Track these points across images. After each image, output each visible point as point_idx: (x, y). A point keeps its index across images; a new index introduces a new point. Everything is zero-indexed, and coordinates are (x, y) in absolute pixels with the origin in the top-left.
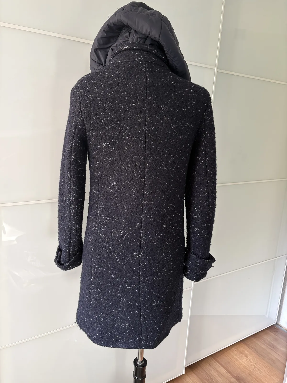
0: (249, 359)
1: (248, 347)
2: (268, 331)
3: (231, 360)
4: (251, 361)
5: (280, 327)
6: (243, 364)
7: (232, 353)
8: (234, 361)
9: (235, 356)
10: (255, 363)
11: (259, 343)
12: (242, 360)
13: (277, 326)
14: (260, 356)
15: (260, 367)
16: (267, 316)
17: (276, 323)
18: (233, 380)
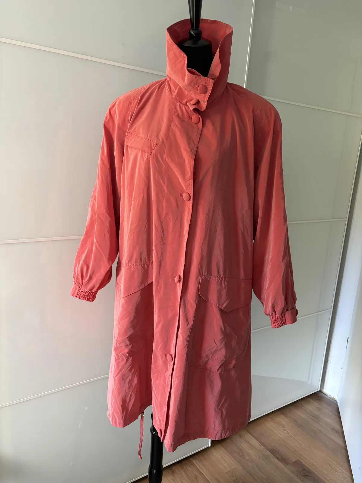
0: (286, 430)
1: (286, 417)
2: (309, 399)
3: (266, 431)
4: (288, 431)
5: (324, 395)
6: (280, 435)
7: (267, 424)
8: (269, 433)
9: (270, 428)
10: (294, 435)
11: (299, 413)
12: (279, 431)
13: (321, 394)
14: (299, 427)
15: (299, 439)
16: (309, 383)
17: (319, 390)
18: (268, 453)
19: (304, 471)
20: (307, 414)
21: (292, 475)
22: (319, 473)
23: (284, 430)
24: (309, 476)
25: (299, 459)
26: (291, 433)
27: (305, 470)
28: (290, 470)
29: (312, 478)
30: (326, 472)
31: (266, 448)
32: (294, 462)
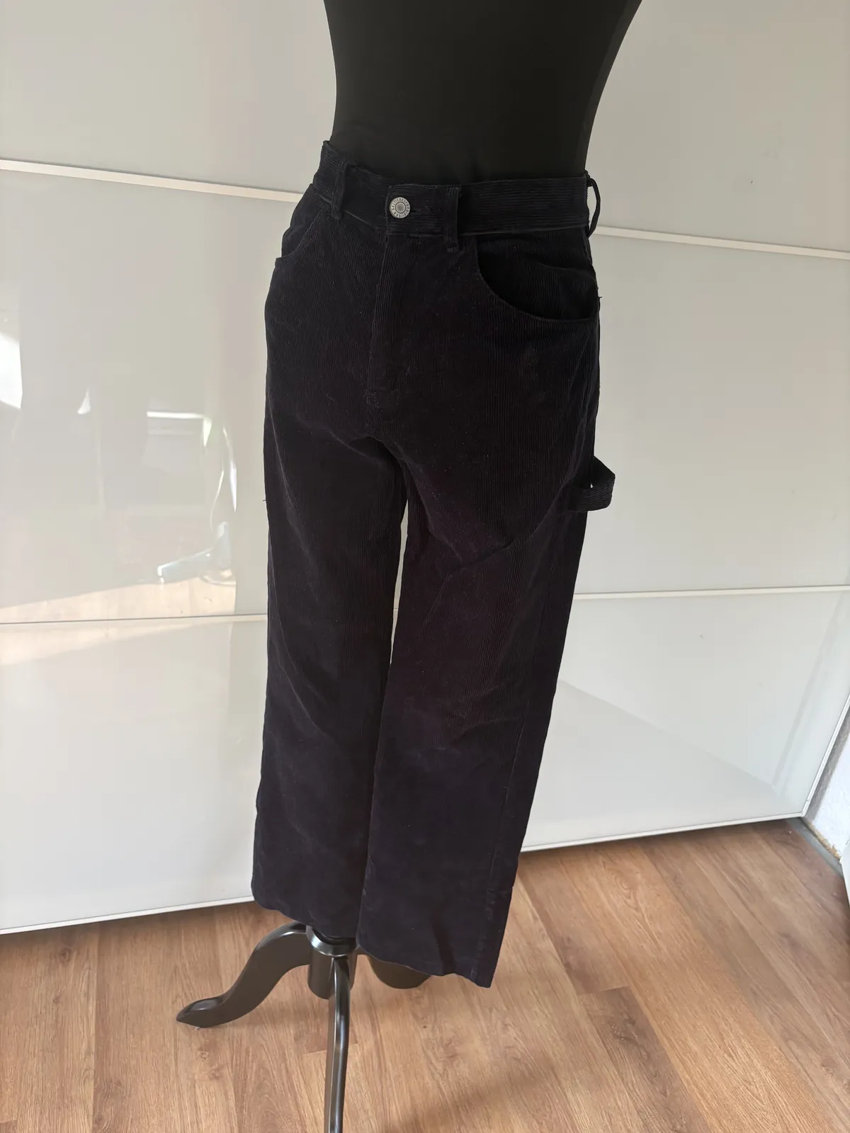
0: (635, 898)
1: (655, 865)
2: (754, 833)
3: (573, 886)
4: (641, 905)
5: (809, 832)
6: (608, 907)
7: (586, 869)
8: (580, 892)
9: (592, 880)
10: (651, 917)
11: (701, 865)
12: (612, 896)
13: (802, 832)
14: (677, 899)
15: (661, 931)
16: (777, 789)
17: (798, 816)
18: (547, 945)
19: (629, 1025)
20: (722, 872)
21: (586, 1025)
22: (673, 1047)
23: (630, 898)
24: (636, 1044)
25: (633, 988)
26: (646, 909)
27: (633, 1023)
28: (587, 1010)
29: (644, 1053)
30: (695, 1048)
31: (548, 932)
32: (611, 990)
